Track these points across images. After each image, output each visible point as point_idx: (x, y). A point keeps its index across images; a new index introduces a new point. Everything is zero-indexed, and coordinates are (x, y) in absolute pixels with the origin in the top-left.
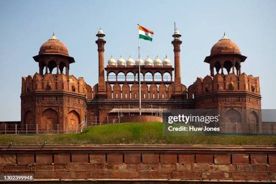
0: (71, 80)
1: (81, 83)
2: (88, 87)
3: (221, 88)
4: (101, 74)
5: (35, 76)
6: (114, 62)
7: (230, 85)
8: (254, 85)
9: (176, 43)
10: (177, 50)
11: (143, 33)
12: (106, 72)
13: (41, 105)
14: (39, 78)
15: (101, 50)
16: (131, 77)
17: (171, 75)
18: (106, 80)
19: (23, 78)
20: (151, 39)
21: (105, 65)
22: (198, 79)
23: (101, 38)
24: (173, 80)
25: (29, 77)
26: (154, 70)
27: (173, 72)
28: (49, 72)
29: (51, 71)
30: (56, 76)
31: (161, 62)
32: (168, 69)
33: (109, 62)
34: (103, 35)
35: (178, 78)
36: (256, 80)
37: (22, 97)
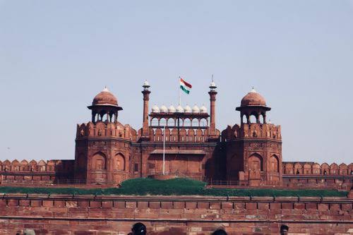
0: (118, 128)
1: (127, 129)
2: (133, 131)
3: (246, 135)
4: (145, 119)
5: (88, 124)
6: (157, 110)
7: (254, 133)
8: (275, 133)
9: (212, 94)
10: (212, 100)
11: (183, 85)
12: (149, 118)
13: (92, 149)
14: (92, 126)
15: (146, 99)
16: (171, 122)
17: (207, 121)
18: (149, 125)
19: (78, 126)
20: (188, 92)
22: (229, 127)
23: (147, 89)
24: (209, 126)
25: (83, 124)
26: (192, 116)
27: (209, 118)
28: (100, 119)
29: (102, 117)
30: (106, 123)
31: (198, 109)
32: (205, 116)
33: (153, 110)
34: (148, 87)
35: (213, 125)
36: (277, 129)
37: (76, 141)
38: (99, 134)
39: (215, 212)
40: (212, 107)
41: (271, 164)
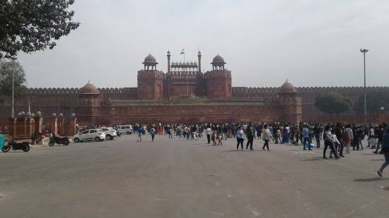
0: (157, 73)
1: (161, 73)
2: (164, 74)
4: (169, 68)
8: (229, 74)
9: (199, 56)
10: (200, 59)
12: (171, 68)
14: (144, 72)
15: (169, 59)
16: (181, 70)
18: (171, 71)
19: (138, 71)
21: (171, 65)
25: (141, 71)
26: (190, 66)
34: (170, 53)
35: (200, 71)
36: (230, 72)
38: (149, 76)
39: (211, 111)
40: (199, 62)
41: (227, 89)
